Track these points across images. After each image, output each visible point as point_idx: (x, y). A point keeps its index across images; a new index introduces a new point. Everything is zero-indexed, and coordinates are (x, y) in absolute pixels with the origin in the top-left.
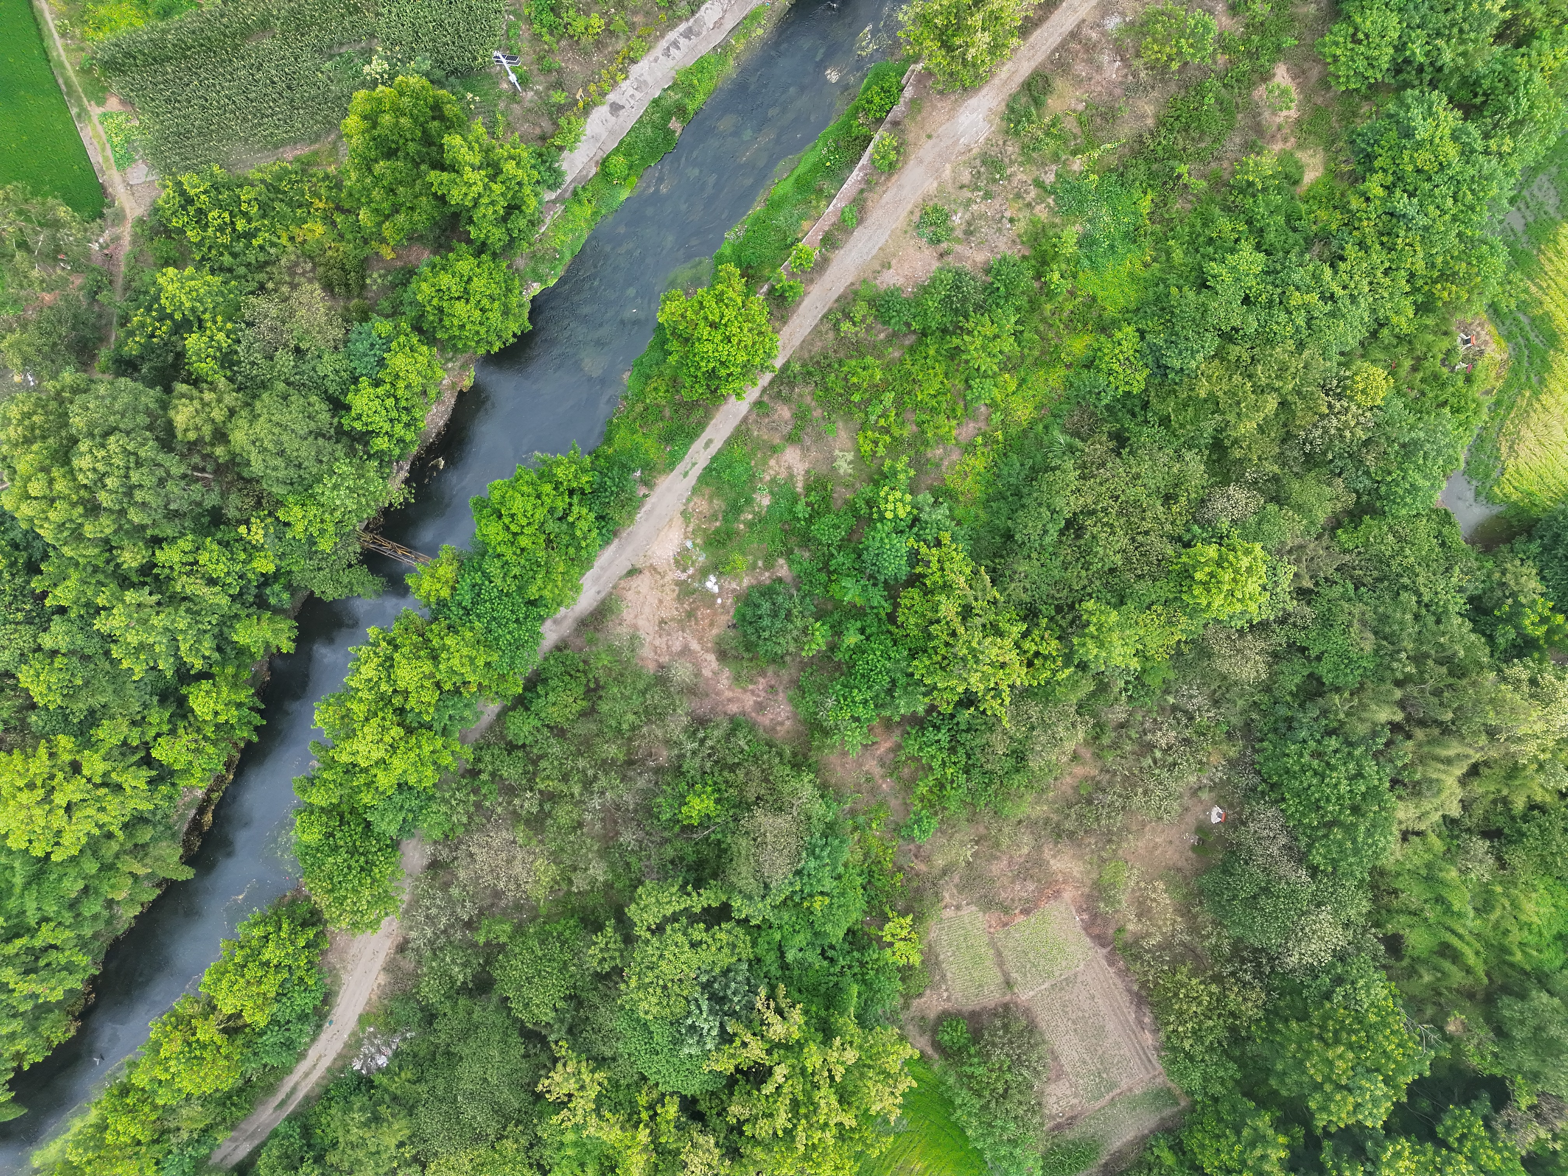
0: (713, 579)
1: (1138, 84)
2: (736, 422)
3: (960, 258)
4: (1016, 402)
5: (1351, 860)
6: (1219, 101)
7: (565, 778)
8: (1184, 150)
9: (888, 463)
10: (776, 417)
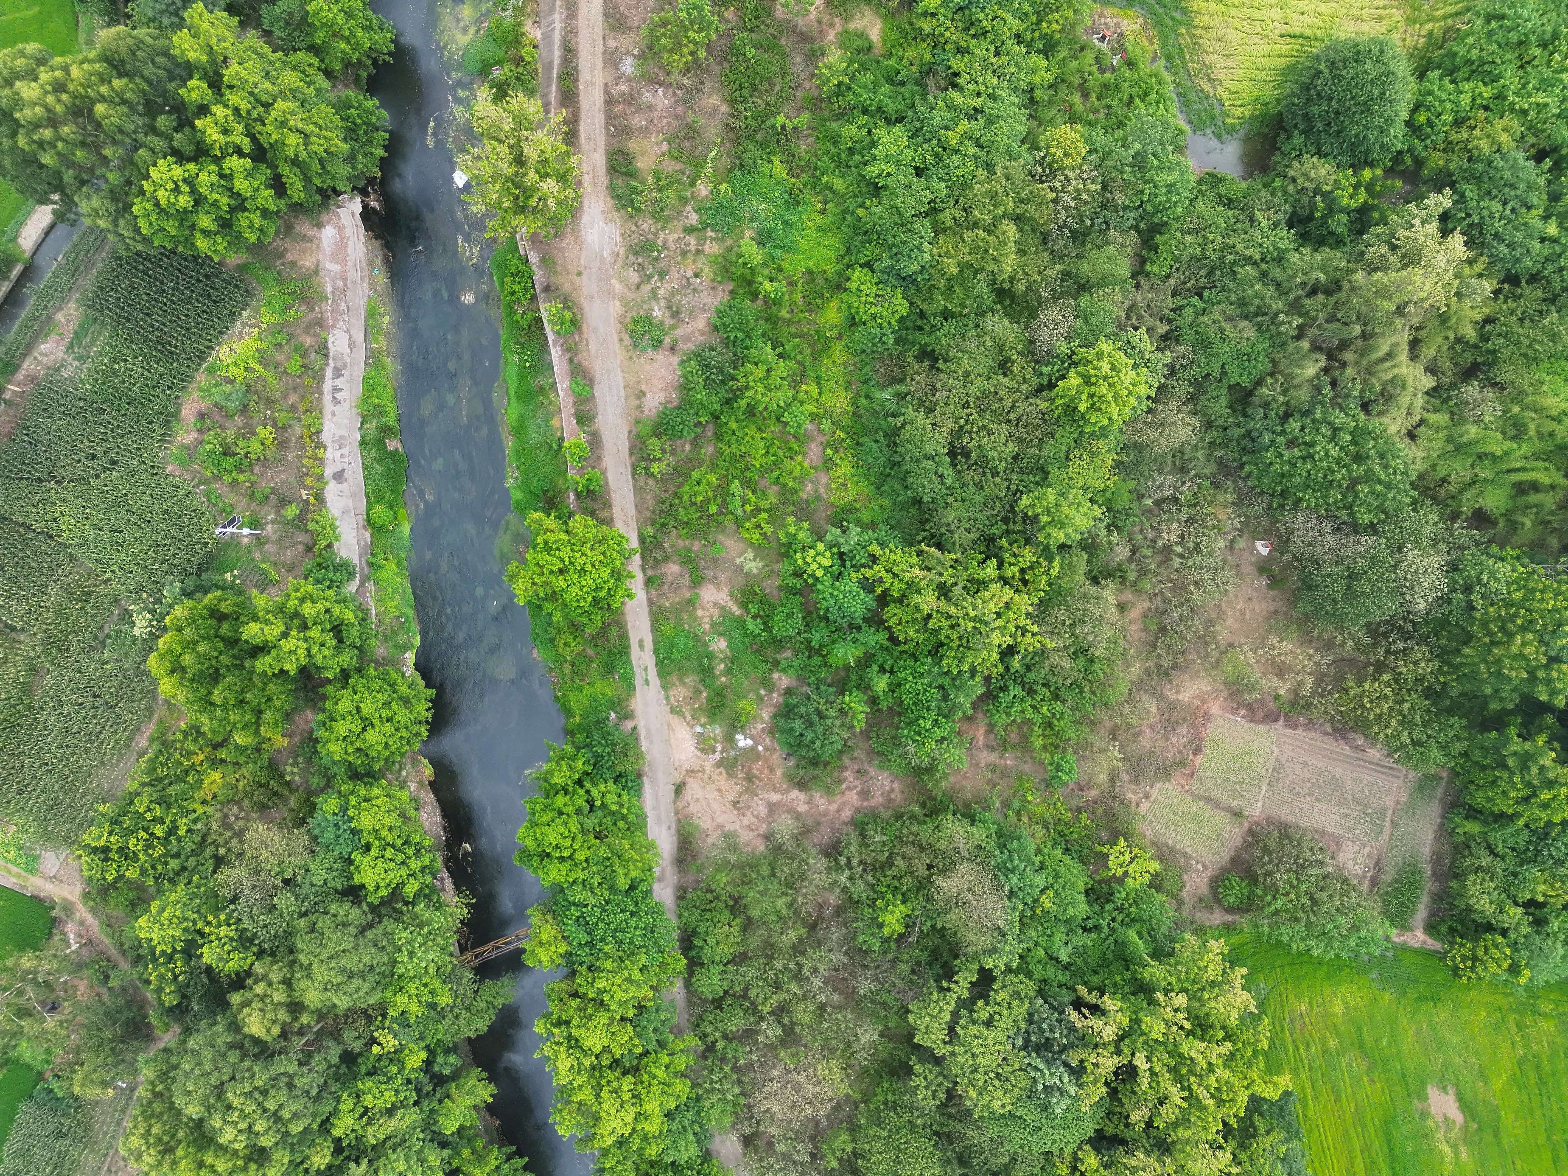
0: (740, 737)
1: (688, 91)
2: (646, 610)
3: (687, 339)
4: (828, 400)
5: (1390, 496)
6: (757, 46)
7: (777, 986)
8: (768, 104)
9: (781, 535)
10: (670, 578)
